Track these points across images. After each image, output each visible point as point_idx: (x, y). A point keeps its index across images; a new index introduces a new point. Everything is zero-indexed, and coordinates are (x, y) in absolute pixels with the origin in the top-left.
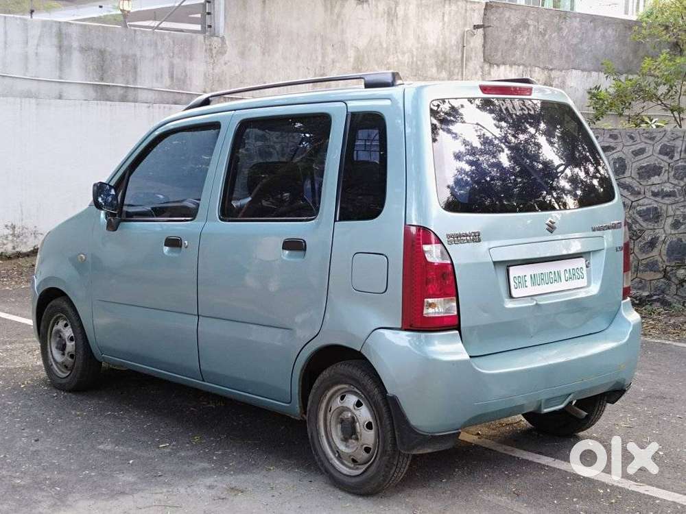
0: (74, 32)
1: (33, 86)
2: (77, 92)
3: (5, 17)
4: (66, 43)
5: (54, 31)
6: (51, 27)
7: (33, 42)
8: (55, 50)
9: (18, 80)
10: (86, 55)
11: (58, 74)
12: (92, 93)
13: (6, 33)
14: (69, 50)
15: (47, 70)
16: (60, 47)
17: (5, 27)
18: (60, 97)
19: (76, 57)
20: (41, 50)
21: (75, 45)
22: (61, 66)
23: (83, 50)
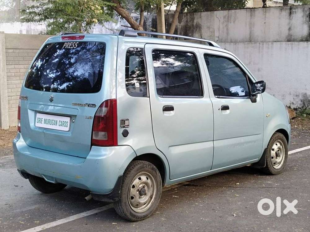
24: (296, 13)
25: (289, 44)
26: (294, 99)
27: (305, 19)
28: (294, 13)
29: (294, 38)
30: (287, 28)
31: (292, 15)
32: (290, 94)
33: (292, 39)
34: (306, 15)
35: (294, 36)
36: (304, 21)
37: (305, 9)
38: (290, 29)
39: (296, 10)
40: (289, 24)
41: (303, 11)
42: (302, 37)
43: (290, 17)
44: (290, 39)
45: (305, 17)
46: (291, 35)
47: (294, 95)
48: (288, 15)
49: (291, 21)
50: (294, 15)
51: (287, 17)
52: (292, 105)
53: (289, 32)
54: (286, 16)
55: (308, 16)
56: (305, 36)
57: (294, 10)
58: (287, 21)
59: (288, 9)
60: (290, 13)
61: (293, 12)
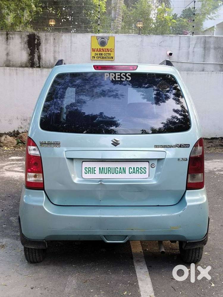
0: (212, 40)
1: (190, 66)
2: (211, 68)
3: (180, 36)
4: (207, 46)
5: (202, 40)
6: (201, 39)
7: (192, 47)
8: (202, 49)
9: (184, 63)
10: (217, 50)
11: (203, 60)
12: (219, 68)
13: (180, 43)
14: (209, 49)
15: (197, 59)
16: (205, 48)
17: (180, 41)
18: (203, 71)
19: (212, 51)
20: (195, 50)
21: (212, 46)
22: (204, 56)
23: (215, 48)
24: (13, 39)
25: (13, 70)
26: (21, 123)
27: (23, 46)
28: (11, 39)
29: (13, 64)
30: (5, 53)
31: (9, 41)
32: (17, 119)
33: (11, 64)
34: (24, 41)
35: (12, 62)
36: (23, 48)
37: (23, 36)
38: (8, 54)
39: (13, 36)
40: (7, 49)
41: (21, 37)
42: (21, 63)
43: (7, 42)
44: (8, 64)
45: (23, 44)
46: (10, 61)
47: (21, 120)
48: (5, 40)
49: (8, 46)
50: (11, 41)
51: (3, 42)
52: (20, 129)
53: (7, 58)
54: (2, 40)
55: (26, 43)
56: (25, 62)
57: (11, 36)
58: (4, 46)
59: (4, 34)
60: (7, 38)
61: (10, 37)
